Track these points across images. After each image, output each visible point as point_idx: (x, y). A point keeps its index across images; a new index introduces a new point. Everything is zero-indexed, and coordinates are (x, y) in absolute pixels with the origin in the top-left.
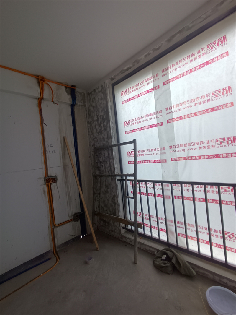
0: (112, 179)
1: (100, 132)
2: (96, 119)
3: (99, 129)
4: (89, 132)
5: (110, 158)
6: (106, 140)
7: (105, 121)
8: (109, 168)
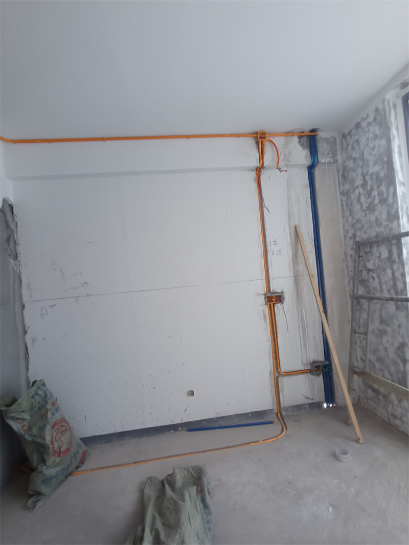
0: (398, 308)
1: (371, 209)
2: (361, 182)
3: (366, 202)
4: (343, 211)
5: (394, 262)
6: (384, 223)
7: (384, 184)
8: (392, 283)
